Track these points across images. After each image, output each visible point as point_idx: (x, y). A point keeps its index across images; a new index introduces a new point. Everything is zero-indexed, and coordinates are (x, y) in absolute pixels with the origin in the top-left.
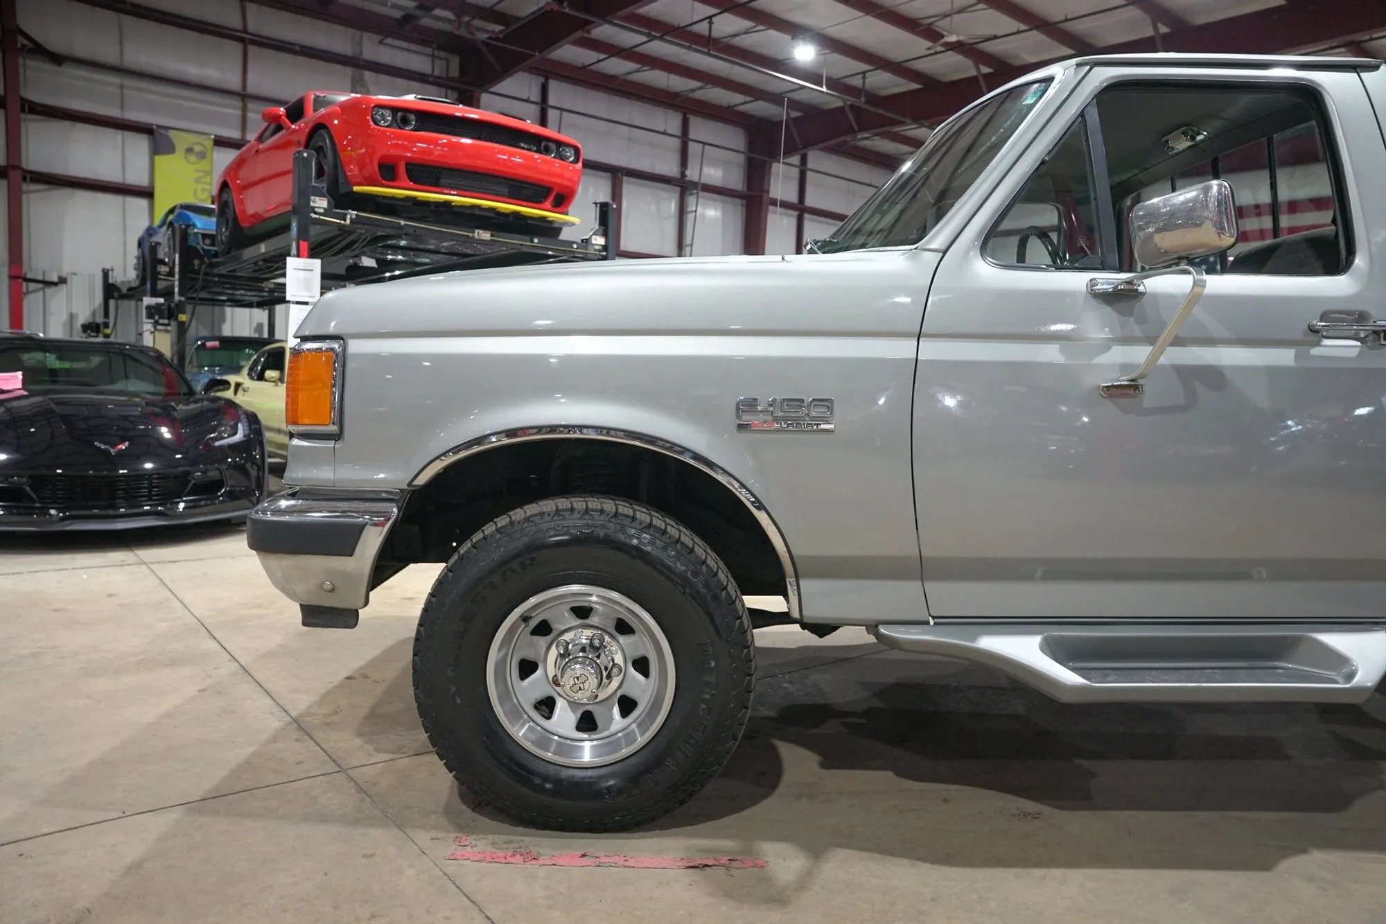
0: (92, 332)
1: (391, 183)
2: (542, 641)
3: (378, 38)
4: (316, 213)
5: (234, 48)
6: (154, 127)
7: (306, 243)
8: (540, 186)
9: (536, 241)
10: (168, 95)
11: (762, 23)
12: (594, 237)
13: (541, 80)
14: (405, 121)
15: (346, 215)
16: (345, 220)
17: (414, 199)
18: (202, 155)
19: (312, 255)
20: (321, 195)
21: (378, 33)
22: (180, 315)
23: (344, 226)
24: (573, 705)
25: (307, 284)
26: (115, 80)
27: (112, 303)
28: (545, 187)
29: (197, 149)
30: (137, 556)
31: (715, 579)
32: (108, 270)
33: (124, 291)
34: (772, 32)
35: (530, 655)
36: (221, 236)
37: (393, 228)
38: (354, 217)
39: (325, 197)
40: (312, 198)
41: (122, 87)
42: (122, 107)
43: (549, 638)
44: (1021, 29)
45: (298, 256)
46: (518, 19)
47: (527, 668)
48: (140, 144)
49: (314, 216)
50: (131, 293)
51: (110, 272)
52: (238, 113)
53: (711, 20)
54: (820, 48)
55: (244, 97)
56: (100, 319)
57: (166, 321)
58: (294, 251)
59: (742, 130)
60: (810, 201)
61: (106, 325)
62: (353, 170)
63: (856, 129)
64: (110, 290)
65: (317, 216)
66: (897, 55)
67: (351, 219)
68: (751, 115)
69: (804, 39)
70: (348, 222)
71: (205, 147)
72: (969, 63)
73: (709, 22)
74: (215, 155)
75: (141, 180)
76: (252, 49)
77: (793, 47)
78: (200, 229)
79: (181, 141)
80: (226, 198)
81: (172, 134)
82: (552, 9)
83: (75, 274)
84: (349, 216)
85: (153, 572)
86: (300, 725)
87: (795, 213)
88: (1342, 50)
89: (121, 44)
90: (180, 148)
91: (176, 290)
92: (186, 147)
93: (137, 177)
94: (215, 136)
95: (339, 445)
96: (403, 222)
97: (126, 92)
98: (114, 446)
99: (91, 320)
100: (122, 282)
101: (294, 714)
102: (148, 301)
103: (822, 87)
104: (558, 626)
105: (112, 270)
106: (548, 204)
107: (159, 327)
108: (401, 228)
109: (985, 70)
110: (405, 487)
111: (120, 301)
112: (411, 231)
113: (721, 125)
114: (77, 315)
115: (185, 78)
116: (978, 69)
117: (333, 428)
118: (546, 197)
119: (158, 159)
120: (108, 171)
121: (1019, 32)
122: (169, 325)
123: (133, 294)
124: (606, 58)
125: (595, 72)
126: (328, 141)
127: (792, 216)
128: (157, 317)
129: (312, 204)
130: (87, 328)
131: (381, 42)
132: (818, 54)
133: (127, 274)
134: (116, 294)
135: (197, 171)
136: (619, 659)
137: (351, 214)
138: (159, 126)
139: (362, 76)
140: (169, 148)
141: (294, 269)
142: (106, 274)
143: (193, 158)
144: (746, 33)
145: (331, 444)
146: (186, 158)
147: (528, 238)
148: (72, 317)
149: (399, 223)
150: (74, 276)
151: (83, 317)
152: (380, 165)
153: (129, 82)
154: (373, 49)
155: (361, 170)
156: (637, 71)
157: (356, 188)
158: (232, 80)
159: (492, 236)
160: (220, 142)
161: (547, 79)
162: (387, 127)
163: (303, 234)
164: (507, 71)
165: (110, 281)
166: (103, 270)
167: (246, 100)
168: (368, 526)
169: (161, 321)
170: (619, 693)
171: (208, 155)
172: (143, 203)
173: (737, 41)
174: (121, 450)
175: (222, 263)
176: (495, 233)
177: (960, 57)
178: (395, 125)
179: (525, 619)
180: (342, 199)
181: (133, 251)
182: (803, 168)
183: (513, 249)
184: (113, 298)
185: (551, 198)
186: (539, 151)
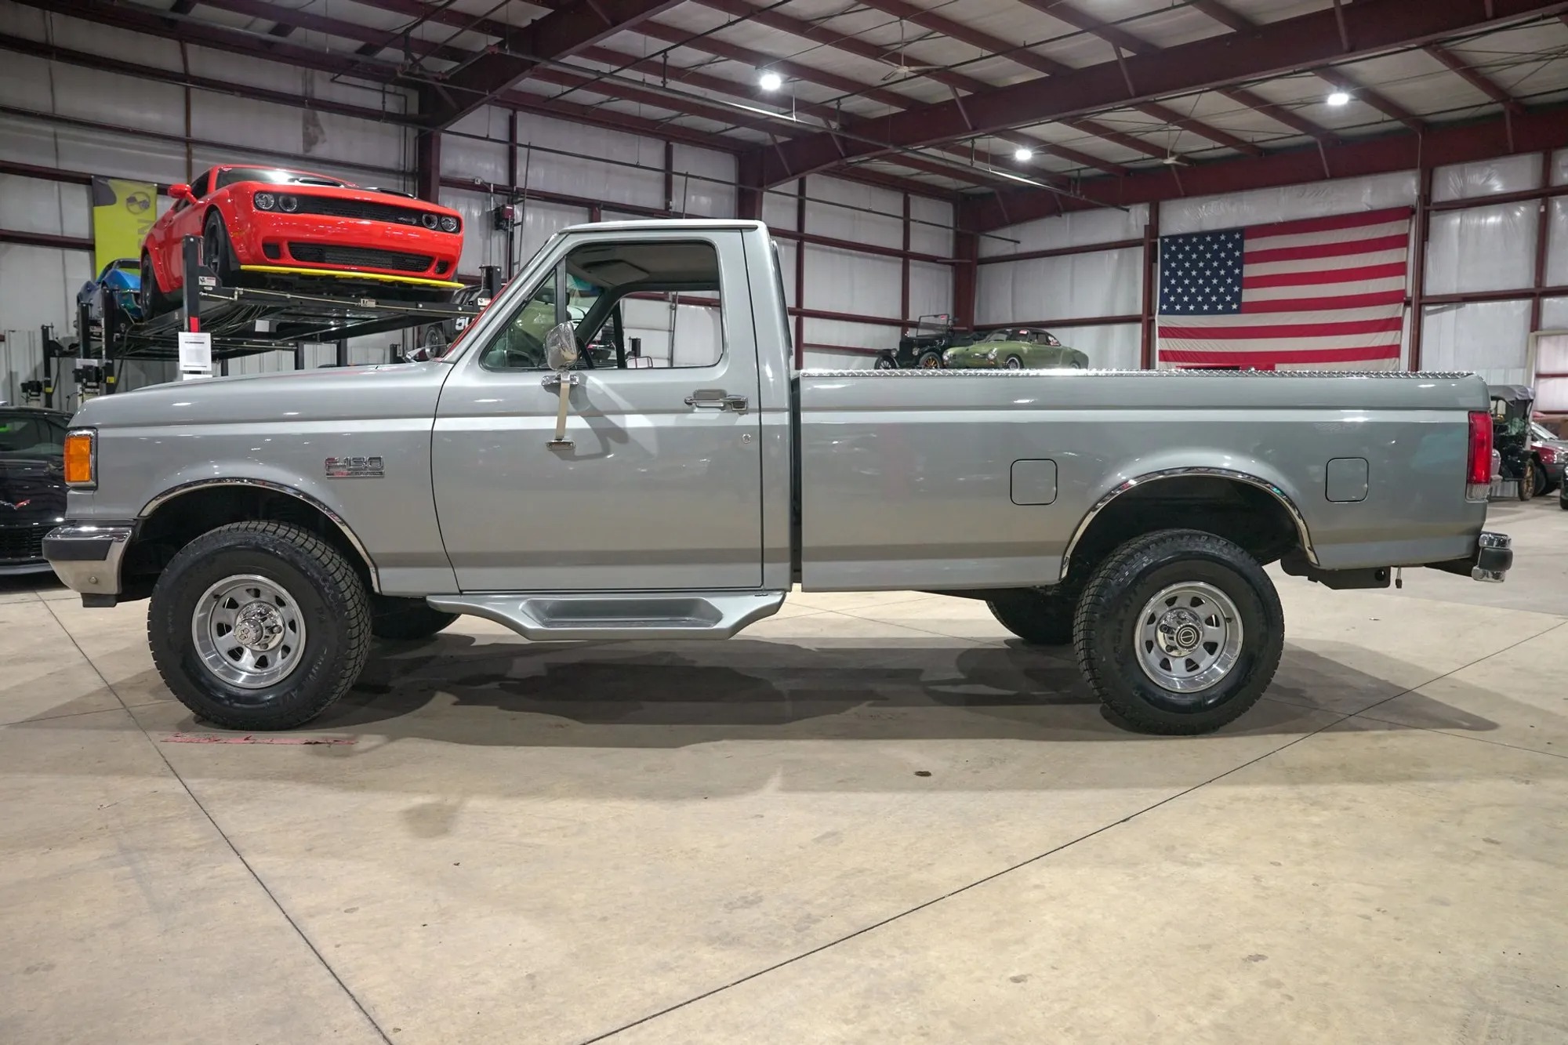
0: (32, 391)
1: (277, 262)
2: (232, 611)
3: (328, 75)
4: (205, 291)
5: (176, 91)
6: (93, 177)
7: (196, 319)
8: (423, 256)
9: (421, 306)
10: (102, 142)
11: (722, 54)
12: (479, 299)
13: (509, 112)
14: (288, 204)
15: (234, 291)
16: (233, 297)
17: (299, 274)
18: (145, 205)
19: (203, 330)
20: (209, 275)
21: (330, 71)
22: (108, 378)
23: (233, 301)
24: (254, 652)
25: (199, 355)
26: (49, 128)
27: (53, 361)
28: (429, 257)
29: (140, 198)
30: (38, 595)
31: (325, 569)
32: (48, 327)
33: (66, 348)
34: (734, 62)
35: (225, 620)
36: (145, 301)
37: (281, 301)
38: (241, 293)
39: (214, 276)
40: (201, 277)
41: (55, 136)
42: (57, 157)
43: (237, 610)
44: (984, 55)
45: (190, 331)
46: (475, 54)
47: (223, 629)
48: (78, 196)
49: (203, 294)
50: (72, 350)
51: (50, 329)
52: (183, 159)
53: (666, 54)
54: (787, 76)
55: (188, 142)
56: (41, 378)
57: (95, 384)
58: (186, 327)
59: (732, 156)
60: (809, 229)
61: (48, 384)
62: (241, 249)
63: (843, 154)
64: (51, 348)
65: (206, 294)
66: (875, 80)
67: (238, 294)
68: (741, 141)
69: (770, 68)
70: (236, 297)
71: (149, 197)
72: (945, 87)
73: (663, 56)
74: (159, 203)
75: (83, 233)
76: (195, 93)
77: (759, 76)
78: (134, 289)
79: (122, 191)
80: (147, 264)
81: (111, 183)
82: (493, 53)
83: (13, 331)
84: (236, 293)
85: (47, 606)
86: (111, 689)
87: (795, 242)
88: (1310, 73)
89: (52, 90)
90: (121, 198)
91: (104, 352)
92: (128, 197)
93: (77, 228)
94: (158, 184)
95: (96, 493)
96: (289, 296)
97: (59, 140)
98: (16, 503)
99: (32, 379)
100: (65, 339)
101: (110, 683)
102: (80, 363)
103: (792, 117)
104: (241, 603)
105: (52, 327)
106: (430, 272)
107: (87, 390)
108: (288, 300)
109: (963, 93)
110: (136, 517)
111: (61, 359)
112: (298, 303)
113: (707, 152)
114: (16, 373)
115: (123, 124)
116: (956, 93)
117: (92, 483)
118: (429, 265)
119: (97, 209)
120: (46, 225)
121: (982, 58)
122: (97, 387)
123: (72, 351)
124: (571, 91)
125: (567, 103)
126: (219, 222)
127: (792, 245)
128: (84, 380)
129: (200, 283)
130: (26, 387)
131: (333, 80)
132: (785, 81)
133: (66, 330)
134: (57, 352)
135: (140, 221)
136: (280, 623)
137: (238, 291)
138: (98, 176)
139: (315, 115)
140: (110, 199)
141: (186, 342)
142: (45, 331)
143: (135, 208)
144: (710, 63)
145: (90, 493)
146: (127, 207)
147: (414, 303)
148: (11, 376)
149: (285, 297)
150: (11, 333)
151: (24, 375)
152: (264, 245)
153: (62, 130)
154: (324, 87)
155: (248, 248)
156: (609, 101)
157: (243, 267)
158: (173, 123)
159: (377, 303)
160: (163, 190)
161: (515, 112)
162: (270, 210)
163: (193, 311)
164: (462, 109)
165: (51, 338)
166: (43, 327)
167: (190, 145)
168: (113, 544)
169: (89, 384)
170: (282, 645)
171: (152, 204)
172: (85, 255)
173: (702, 70)
174: (23, 506)
175: (146, 327)
176: (379, 301)
177: (933, 82)
178: (277, 208)
179: (216, 597)
180: (230, 278)
181: (74, 309)
182: (801, 198)
183: (400, 314)
184: (54, 356)
185: (434, 265)
186: (420, 224)
